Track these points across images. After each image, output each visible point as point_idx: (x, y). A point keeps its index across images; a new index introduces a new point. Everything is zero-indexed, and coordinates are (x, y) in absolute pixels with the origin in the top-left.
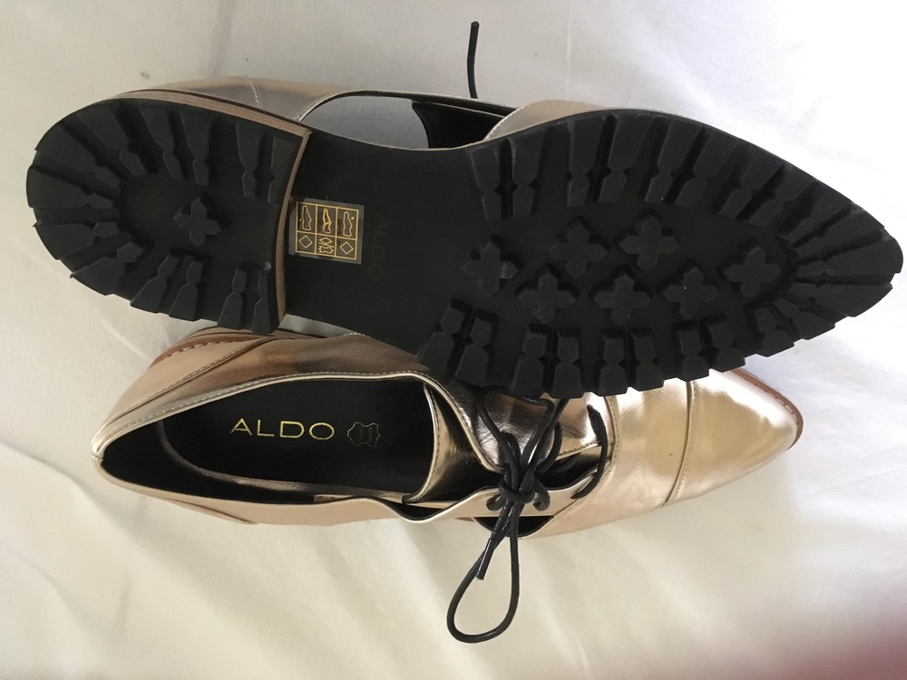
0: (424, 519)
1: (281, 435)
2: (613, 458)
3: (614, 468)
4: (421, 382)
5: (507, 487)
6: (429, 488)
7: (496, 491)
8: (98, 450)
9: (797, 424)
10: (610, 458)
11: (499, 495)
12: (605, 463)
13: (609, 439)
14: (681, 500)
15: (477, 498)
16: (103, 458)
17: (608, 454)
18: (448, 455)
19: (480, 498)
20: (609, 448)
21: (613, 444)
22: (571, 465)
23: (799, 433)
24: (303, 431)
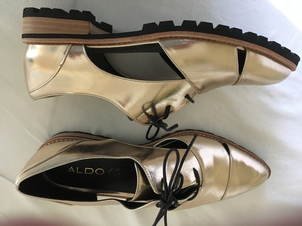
0: (133, 209)
1: (85, 173)
2: (202, 186)
3: (203, 189)
4: (134, 161)
5: (163, 200)
6: (136, 197)
7: (159, 201)
8: (17, 184)
9: (269, 172)
10: (201, 186)
11: (160, 203)
12: (199, 188)
13: (201, 179)
14: (227, 198)
15: (152, 203)
16: (19, 187)
17: (201, 184)
18: (142, 186)
19: (154, 203)
20: (201, 183)
21: (202, 181)
22: (187, 190)
23: (269, 175)
24: (93, 171)
